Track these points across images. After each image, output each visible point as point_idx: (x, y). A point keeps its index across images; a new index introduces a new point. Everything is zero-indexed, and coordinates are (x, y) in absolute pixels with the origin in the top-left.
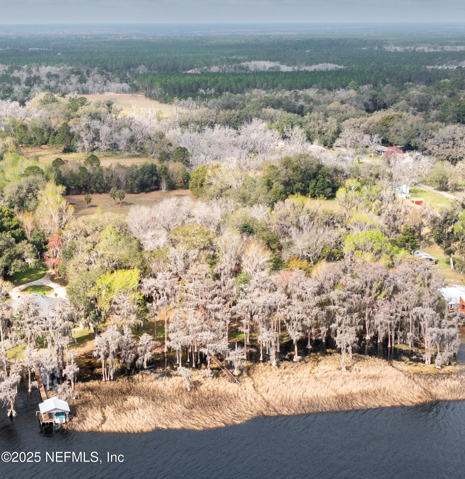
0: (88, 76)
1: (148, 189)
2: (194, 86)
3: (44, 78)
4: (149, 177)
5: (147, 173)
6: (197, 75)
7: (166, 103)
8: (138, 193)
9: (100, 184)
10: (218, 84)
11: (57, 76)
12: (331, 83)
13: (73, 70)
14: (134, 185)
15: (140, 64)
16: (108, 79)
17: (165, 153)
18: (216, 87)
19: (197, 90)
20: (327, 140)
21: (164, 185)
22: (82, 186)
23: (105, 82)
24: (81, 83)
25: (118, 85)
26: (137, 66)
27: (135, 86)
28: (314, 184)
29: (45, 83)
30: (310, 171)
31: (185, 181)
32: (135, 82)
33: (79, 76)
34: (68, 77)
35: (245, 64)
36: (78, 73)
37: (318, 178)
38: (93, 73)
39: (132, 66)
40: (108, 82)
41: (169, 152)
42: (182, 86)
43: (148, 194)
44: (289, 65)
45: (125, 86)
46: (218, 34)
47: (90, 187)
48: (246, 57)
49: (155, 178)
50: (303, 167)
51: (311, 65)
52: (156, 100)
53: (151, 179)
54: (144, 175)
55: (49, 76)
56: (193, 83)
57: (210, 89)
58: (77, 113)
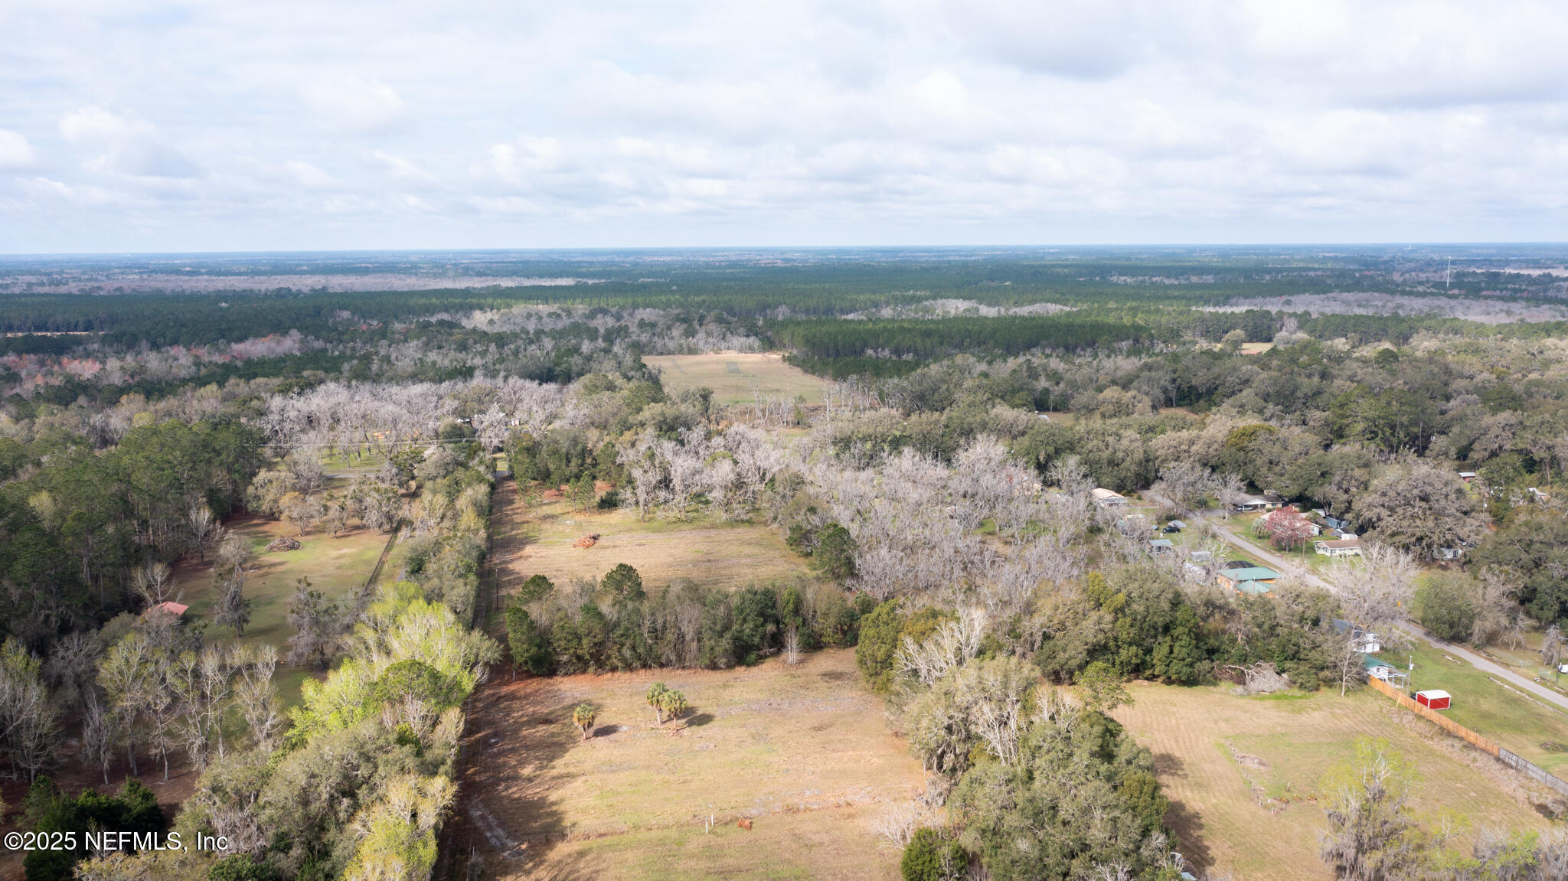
0: (701, 325)
1: (753, 656)
2: (857, 343)
3: (633, 329)
4: (756, 626)
5: (752, 615)
6: (860, 322)
7: (813, 373)
8: (730, 666)
9: (634, 648)
10: (895, 341)
11: (653, 325)
12: (1069, 337)
13: (679, 314)
14: (719, 650)
15: (780, 304)
16: (729, 330)
17: (801, 529)
18: (892, 345)
19: (863, 351)
20: (1125, 477)
21: (793, 641)
22: (587, 657)
23: (724, 336)
24: (687, 337)
25: (743, 339)
26: (776, 306)
27: (768, 338)
28: (1165, 649)
29: (634, 337)
30: (1156, 619)
31: (846, 628)
32: (769, 334)
33: (686, 325)
34: (669, 328)
35: (927, 303)
36: (684, 321)
37: (1175, 633)
38: (708, 319)
39: (769, 307)
40: (729, 335)
41: (809, 527)
42: (840, 344)
43: (754, 670)
44: (989, 305)
45: (753, 340)
46: (883, 259)
47: (609, 657)
48: (928, 293)
49: (771, 628)
50: (1138, 607)
51: (1022, 305)
52: (798, 366)
53: (761, 629)
54: (745, 620)
55: (642, 324)
56: (857, 340)
57: (883, 349)
58: (640, 417)
